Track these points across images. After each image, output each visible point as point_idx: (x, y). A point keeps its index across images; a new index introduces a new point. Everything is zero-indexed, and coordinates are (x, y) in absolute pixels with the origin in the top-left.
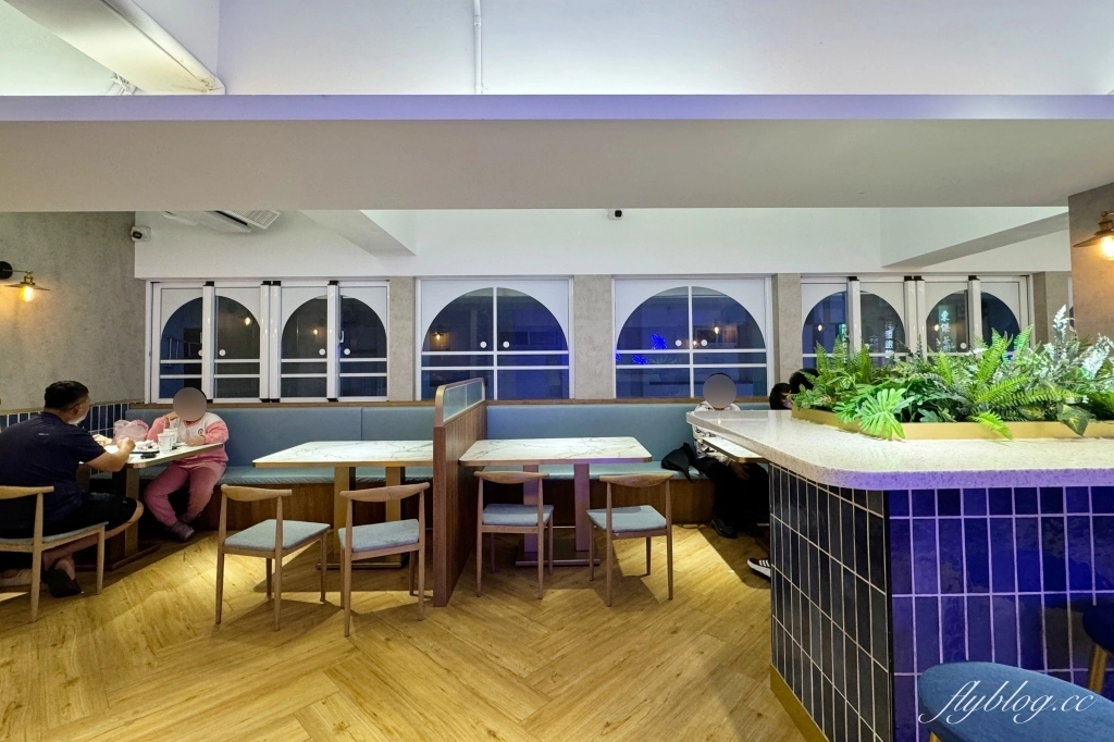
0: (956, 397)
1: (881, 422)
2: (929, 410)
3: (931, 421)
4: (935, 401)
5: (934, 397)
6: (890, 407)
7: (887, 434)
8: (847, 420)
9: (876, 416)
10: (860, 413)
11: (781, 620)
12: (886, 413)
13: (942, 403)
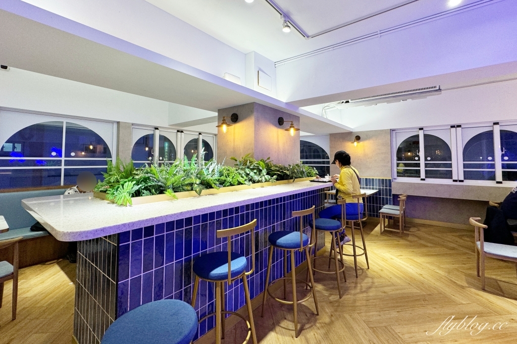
0: (160, 184)
1: (123, 198)
2: (146, 190)
3: (147, 195)
4: (150, 186)
5: (149, 184)
6: (128, 191)
7: (124, 204)
8: (111, 197)
9: (121, 195)
10: (116, 194)
11: (78, 309)
12: (125, 193)
13: (153, 186)
